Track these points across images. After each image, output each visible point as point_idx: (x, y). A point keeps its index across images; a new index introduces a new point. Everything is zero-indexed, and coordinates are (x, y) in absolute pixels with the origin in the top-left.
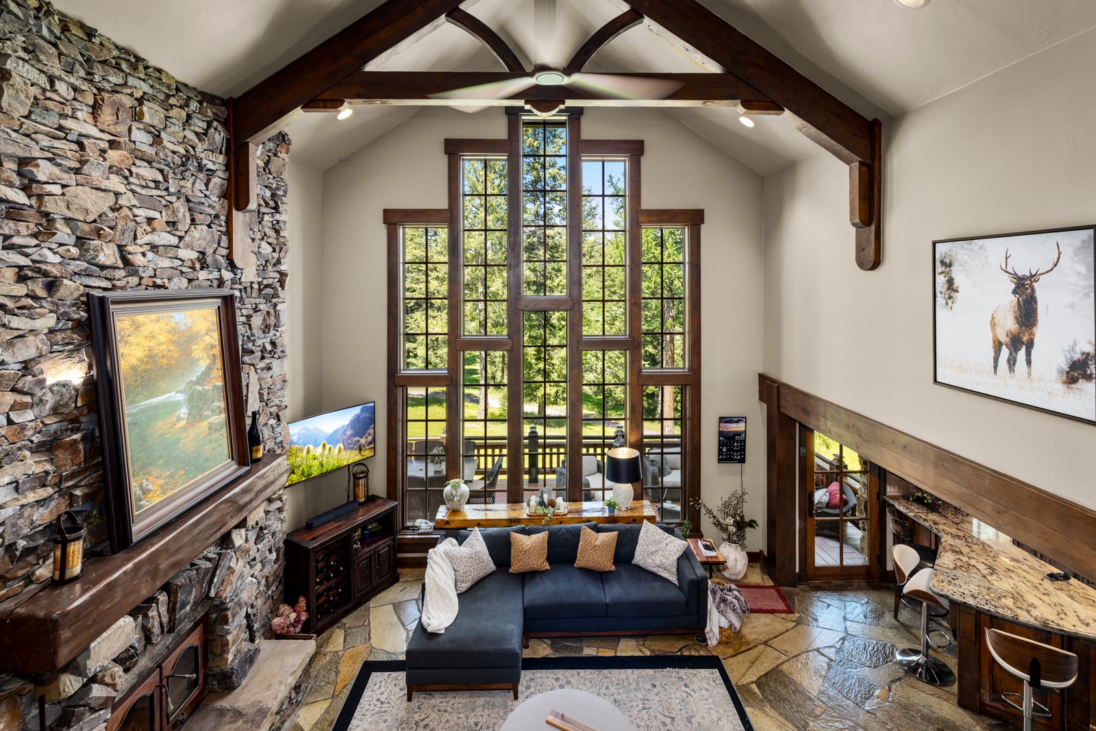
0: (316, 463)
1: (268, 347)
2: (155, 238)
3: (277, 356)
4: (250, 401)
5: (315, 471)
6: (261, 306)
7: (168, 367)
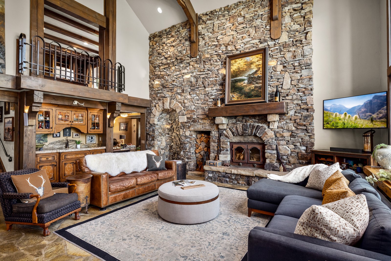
0: (341, 122)
1: (296, 64)
2: (244, 41)
3: (304, 68)
4: (284, 84)
5: (340, 126)
6: (291, 49)
7: (243, 71)
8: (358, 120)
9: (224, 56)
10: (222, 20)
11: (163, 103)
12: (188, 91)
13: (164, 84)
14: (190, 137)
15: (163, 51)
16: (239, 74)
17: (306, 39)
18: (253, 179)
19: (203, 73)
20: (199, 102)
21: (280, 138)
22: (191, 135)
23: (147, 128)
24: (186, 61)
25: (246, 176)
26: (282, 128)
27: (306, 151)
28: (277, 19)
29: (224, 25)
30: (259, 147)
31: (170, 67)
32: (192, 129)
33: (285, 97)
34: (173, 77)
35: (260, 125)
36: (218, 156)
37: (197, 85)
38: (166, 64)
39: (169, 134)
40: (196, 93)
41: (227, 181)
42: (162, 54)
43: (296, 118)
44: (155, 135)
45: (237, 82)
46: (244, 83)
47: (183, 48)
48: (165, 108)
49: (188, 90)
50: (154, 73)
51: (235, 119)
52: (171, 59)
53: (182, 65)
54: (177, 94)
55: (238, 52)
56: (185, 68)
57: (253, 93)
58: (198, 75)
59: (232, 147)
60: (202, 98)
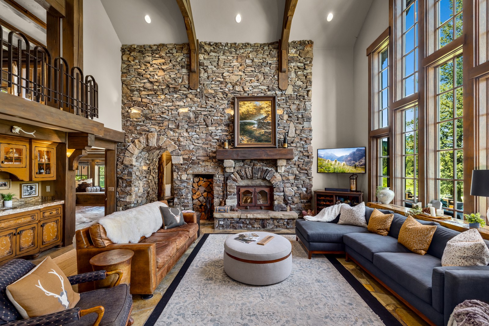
0: (332, 167)
1: (300, 116)
2: (252, 84)
3: (306, 120)
4: (290, 132)
5: (331, 171)
6: (295, 102)
7: (252, 114)
8: (346, 166)
9: (231, 96)
10: (229, 56)
11: (147, 139)
12: (184, 128)
13: (148, 115)
14: (188, 181)
15: (146, 72)
16: (248, 117)
17: (308, 95)
18: (268, 221)
19: (204, 110)
20: (200, 142)
21: (286, 181)
22: (190, 179)
23: (118, 170)
24: (182, 92)
25: (260, 219)
26: (288, 172)
27: (306, 191)
28: (285, 72)
29: (231, 63)
30: (267, 190)
31: (158, 95)
32: (190, 172)
33: (290, 144)
34: (163, 108)
35: (270, 169)
36: (225, 201)
37: (198, 121)
38: (151, 90)
39: (146, 177)
40: (196, 131)
41: (241, 226)
42: (144, 76)
43: (299, 163)
44: (132, 179)
45: (247, 124)
46: (254, 127)
47: (179, 75)
48: (151, 145)
49: (185, 126)
50: (132, 99)
51: (243, 162)
52: (159, 85)
53: (175, 96)
54: (168, 129)
55: (246, 95)
56: (180, 100)
57: (263, 138)
58: (198, 111)
59: (239, 191)
60: (203, 137)
